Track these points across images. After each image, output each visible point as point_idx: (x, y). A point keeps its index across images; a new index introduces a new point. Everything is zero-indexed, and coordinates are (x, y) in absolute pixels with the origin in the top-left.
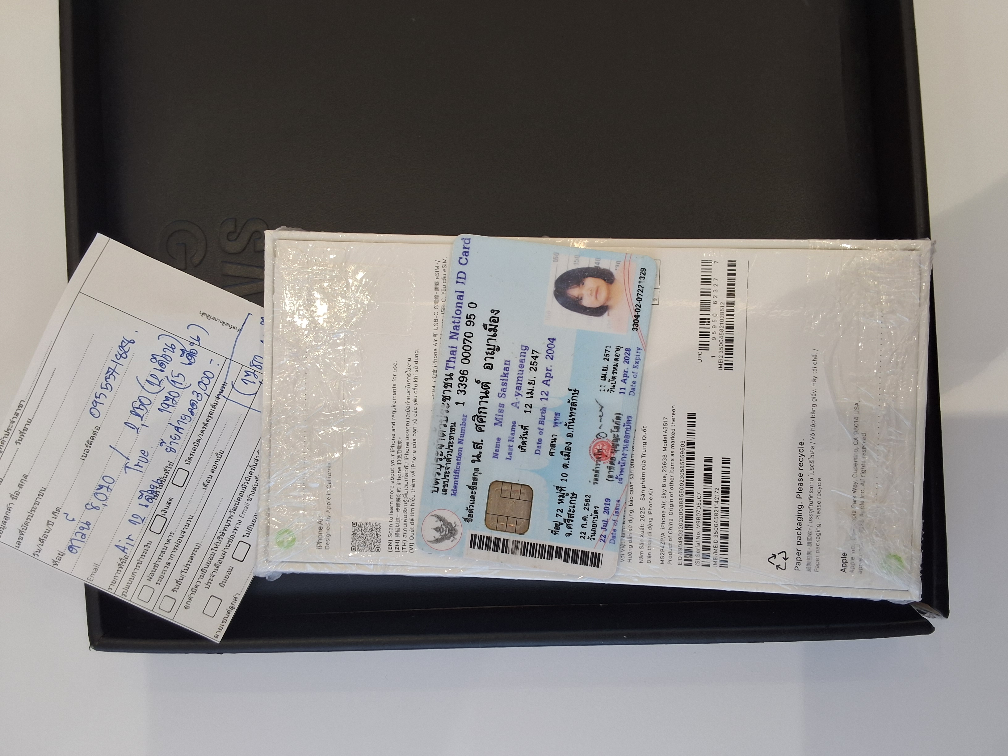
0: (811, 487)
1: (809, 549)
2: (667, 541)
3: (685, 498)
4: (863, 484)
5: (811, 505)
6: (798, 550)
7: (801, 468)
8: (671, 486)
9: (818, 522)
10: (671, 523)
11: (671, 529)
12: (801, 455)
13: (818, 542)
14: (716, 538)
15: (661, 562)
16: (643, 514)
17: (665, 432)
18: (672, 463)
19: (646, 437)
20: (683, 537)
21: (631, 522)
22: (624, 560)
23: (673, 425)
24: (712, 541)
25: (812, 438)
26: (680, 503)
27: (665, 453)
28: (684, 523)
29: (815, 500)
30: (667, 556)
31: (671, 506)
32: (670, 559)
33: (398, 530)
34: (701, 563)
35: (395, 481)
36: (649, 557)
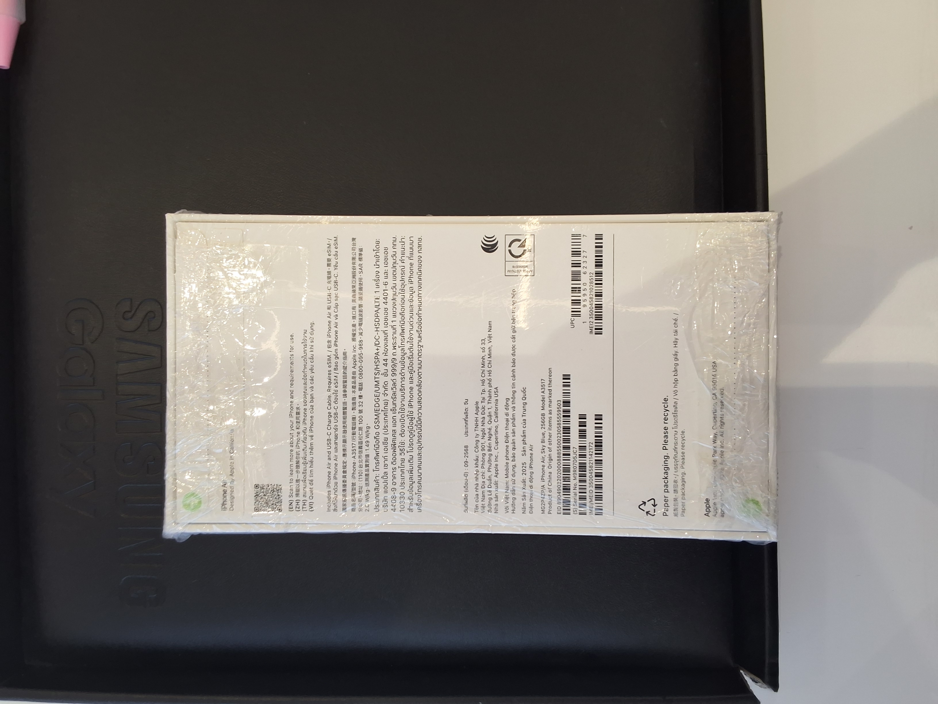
0: (676, 439)
1: (676, 496)
2: (547, 492)
3: (562, 453)
4: (722, 435)
5: (676, 455)
6: (665, 497)
7: (666, 422)
8: (549, 442)
9: (682, 471)
10: (550, 476)
11: (550, 481)
12: (665, 410)
13: (683, 489)
14: (591, 488)
15: (542, 512)
16: (525, 469)
17: (543, 392)
18: (550, 421)
19: (525, 398)
20: (562, 488)
21: (514, 476)
22: (508, 512)
23: (550, 386)
24: (587, 491)
25: (675, 395)
26: (558, 457)
27: (543, 412)
28: (562, 476)
29: (680, 450)
30: (547, 506)
31: (550, 460)
32: (550, 509)
33: (298, 491)
34: (578, 512)
35: (295, 444)
36: (531, 507)
